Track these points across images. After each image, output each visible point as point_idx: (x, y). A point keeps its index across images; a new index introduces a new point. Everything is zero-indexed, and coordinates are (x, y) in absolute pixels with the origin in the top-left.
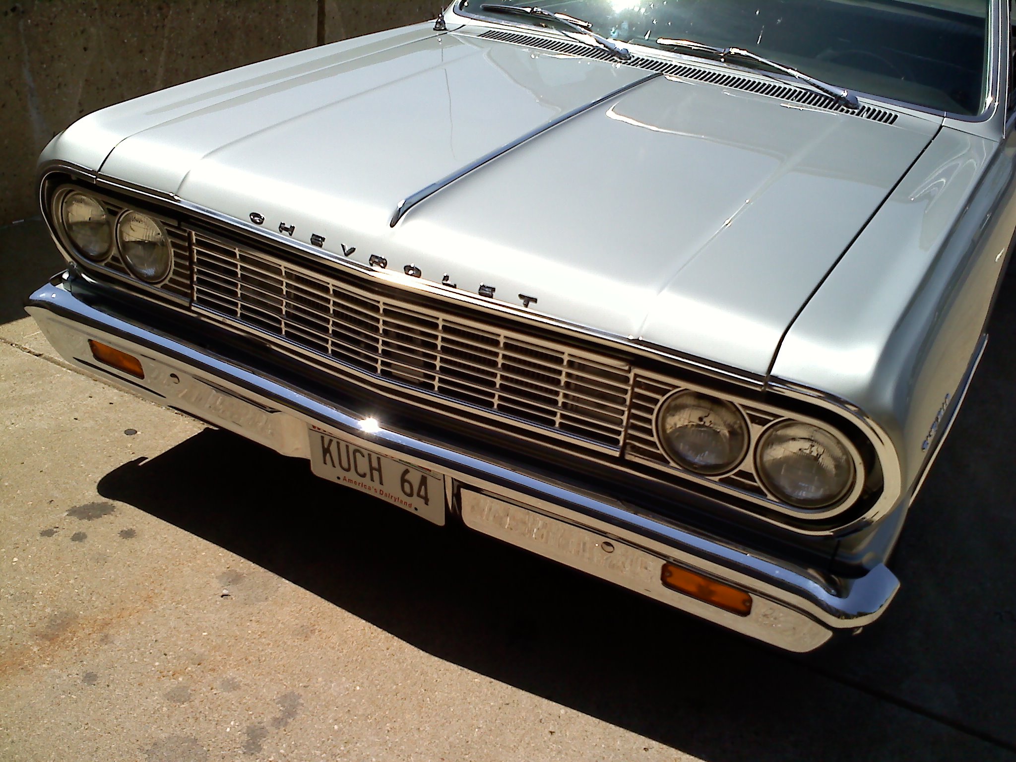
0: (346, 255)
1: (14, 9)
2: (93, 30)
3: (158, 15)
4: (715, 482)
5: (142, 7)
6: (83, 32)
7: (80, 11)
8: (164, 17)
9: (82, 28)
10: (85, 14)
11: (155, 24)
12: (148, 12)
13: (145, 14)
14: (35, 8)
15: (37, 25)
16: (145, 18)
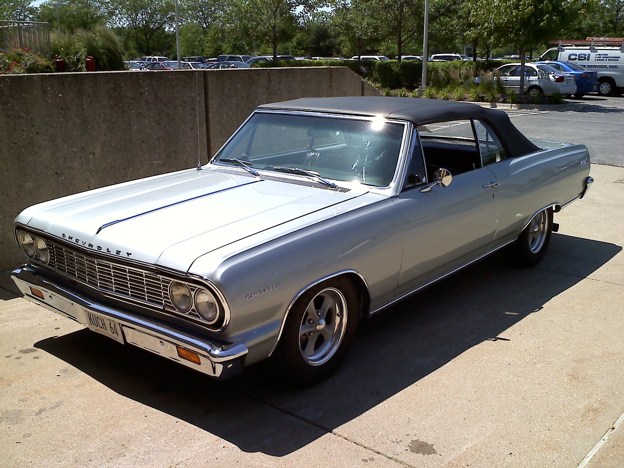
0: (84, 244)
1: (57, 173)
2: (92, 179)
3: (124, 172)
4: (186, 314)
5: (115, 169)
6: (87, 180)
7: (86, 172)
8: (126, 172)
9: (87, 179)
10: (88, 173)
11: (122, 176)
12: (118, 171)
13: (117, 171)
14: (66, 172)
15: (67, 179)
16: (117, 173)
